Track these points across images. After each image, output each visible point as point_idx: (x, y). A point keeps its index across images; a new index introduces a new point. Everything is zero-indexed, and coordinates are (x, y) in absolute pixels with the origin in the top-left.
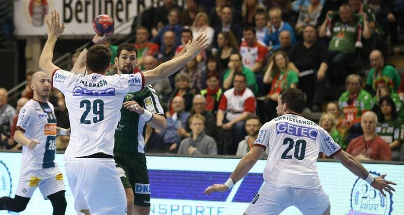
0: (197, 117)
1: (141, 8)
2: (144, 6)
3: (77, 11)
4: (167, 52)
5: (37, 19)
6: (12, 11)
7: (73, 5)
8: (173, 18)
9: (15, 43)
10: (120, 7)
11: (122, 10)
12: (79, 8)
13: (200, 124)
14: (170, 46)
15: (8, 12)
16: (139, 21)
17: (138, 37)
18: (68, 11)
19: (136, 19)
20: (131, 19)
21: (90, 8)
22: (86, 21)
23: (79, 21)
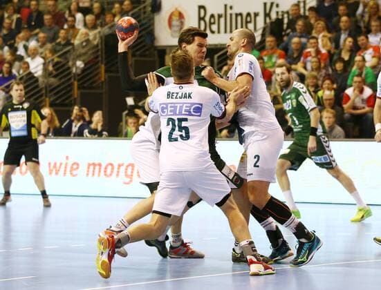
0: (327, 111)
1: (268, 20)
2: (270, 19)
3: (211, 24)
4: (295, 56)
5: (175, 31)
6: (153, 24)
7: (207, 19)
8: (300, 27)
9: (156, 52)
10: (249, 19)
11: (250, 22)
12: (212, 20)
13: (330, 118)
14: (297, 50)
15: (150, 26)
16: (268, 30)
17: (267, 44)
18: (202, 23)
19: (264, 29)
20: (259, 29)
21: (222, 20)
22: (219, 32)
23: (213, 32)
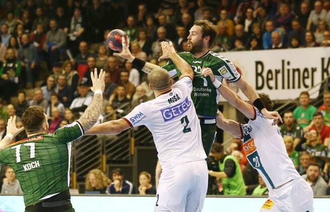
1: (326, 76)
2: (328, 74)
3: (268, 79)
7: (265, 74)
10: (306, 75)
11: (308, 77)
12: (270, 76)
18: (260, 79)
19: (322, 85)
20: (317, 85)
21: (280, 76)
22: (276, 88)
23: (270, 88)
